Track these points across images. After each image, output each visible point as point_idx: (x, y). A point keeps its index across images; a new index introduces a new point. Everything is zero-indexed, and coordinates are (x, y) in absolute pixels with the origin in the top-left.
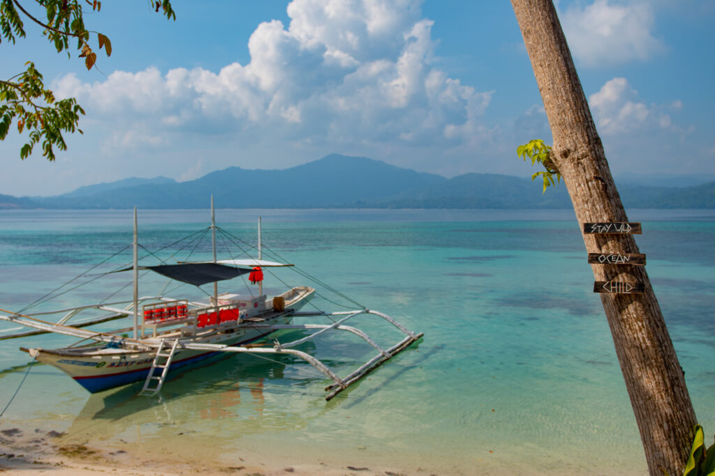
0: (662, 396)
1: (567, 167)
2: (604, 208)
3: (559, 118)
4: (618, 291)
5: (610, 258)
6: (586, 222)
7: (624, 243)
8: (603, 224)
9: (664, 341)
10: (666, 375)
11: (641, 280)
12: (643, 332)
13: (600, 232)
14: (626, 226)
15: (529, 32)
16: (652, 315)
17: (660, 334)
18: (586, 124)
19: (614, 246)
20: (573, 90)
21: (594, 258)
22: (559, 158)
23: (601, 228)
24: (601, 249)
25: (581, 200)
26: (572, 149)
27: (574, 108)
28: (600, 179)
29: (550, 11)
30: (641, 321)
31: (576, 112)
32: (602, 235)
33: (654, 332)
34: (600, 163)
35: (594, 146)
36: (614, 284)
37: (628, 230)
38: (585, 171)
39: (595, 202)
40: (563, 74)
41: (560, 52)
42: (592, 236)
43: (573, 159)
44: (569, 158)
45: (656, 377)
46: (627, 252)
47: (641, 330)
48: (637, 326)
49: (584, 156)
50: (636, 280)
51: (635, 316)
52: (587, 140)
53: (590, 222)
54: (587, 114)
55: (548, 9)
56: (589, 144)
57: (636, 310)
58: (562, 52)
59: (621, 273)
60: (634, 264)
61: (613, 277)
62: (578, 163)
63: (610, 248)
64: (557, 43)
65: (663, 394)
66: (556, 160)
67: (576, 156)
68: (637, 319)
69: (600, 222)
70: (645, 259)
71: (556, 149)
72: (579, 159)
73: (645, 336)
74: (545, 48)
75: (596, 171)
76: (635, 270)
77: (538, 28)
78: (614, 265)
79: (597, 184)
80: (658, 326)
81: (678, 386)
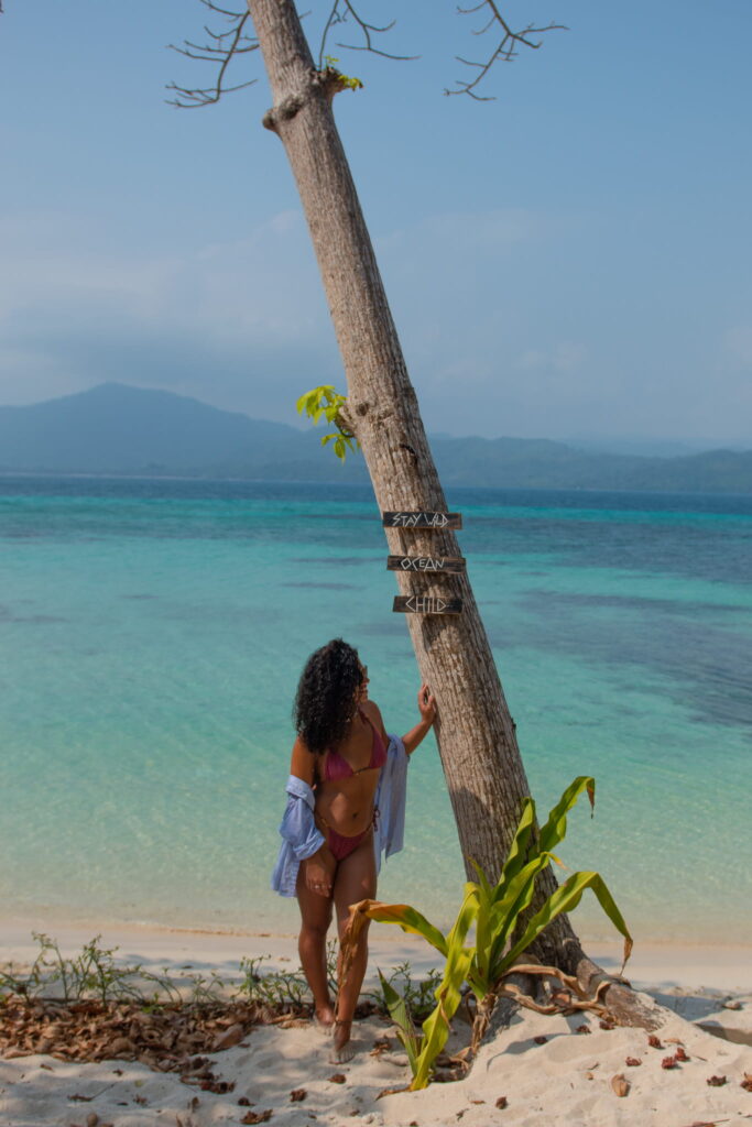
0: (480, 758)
1: (365, 430)
2: (413, 490)
3: (355, 356)
4: (426, 610)
5: (417, 563)
6: (387, 510)
7: (438, 542)
8: (409, 514)
9: (487, 682)
10: (487, 729)
11: (459, 595)
12: (459, 668)
13: (405, 525)
14: (440, 518)
15: (316, 224)
16: (472, 644)
17: (482, 671)
18: (393, 367)
19: (424, 546)
20: (376, 316)
21: (395, 563)
22: (355, 416)
23: (407, 520)
24: (406, 552)
25: (382, 478)
26: (372, 402)
27: (377, 342)
28: (408, 448)
29: (347, 194)
30: (457, 653)
31: (378, 348)
32: (409, 530)
33: (474, 669)
34: (410, 424)
35: (402, 400)
36: (420, 601)
37: (443, 524)
38: (388, 435)
39: (401, 482)
40: (362, 291)
41: (358, 258)
42: (395, 530)
43: (373, 418)
44: (368, 415)
45: (473, 731)
46: (441, 555)
47: (455, 666)
48: (450, 660)
49: (387, 414)
50: (452, 595)
51: (448, 645)
52: (392, 390)
53: (392, 510)
54: (395, 352)
55: (344, 192)
56: (396, 396)
57: (450, 637)
58: (361, 259)
59: (432, 585)
60: (450, 572)
61: (422, 592)
62: (379, 424)
63: (420, 550)
64: (355, 244)
65: (482, 755)
66: (351, 418)
67: (376, 413)
68: (452, 651)
69: (406, 510)
70: (464, 564)
71: (353, 403)
72: (380, 418)
73: (460, 674)
74: (338, 251)
75: (404, 437)
76: (451, 581)
77: (329, 219)
78: (423, 574)
79: (404, 456)
80: (479, 661)
81: (504, 743)
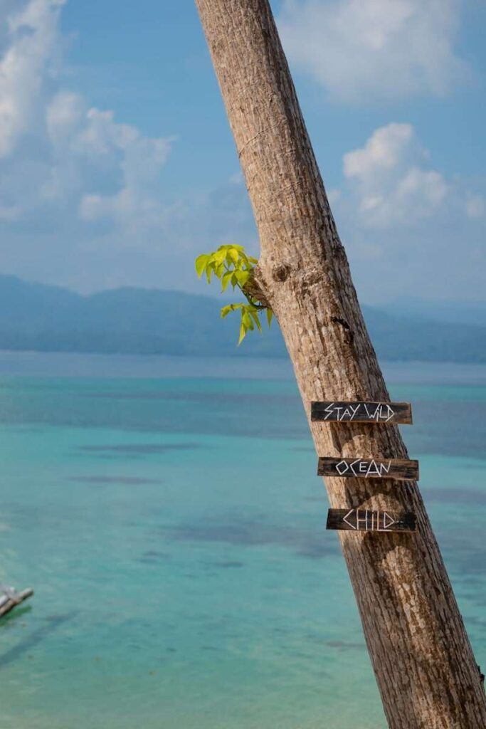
0: (443, 721)
1: (284, 298)
2: (348, 375)
3: (272, 207)
4: (370, 526)
5: (356, 467)
6: (314, 400)
7: (380, 440)
8: (344, 405)
9: (448, 619)
10: (452, 681)
11: (409, 507)
12: (413, 602)
13: (340, 419)
14: (385, 409)
15: (221, 45)
16: (428, 571)
17: (442, 607)
18: (320, 221)
19: (364, 445)
20: (298, 158)
21: (328, 467)
22: (270, 282)
23: (342, 412)
24: (340, 451)
25: (307, 359)
26: (294, 265)
27: (299, 191)
28: (341, 321)
29: (260, 8)
30: (409, 583)
31: (302, 198)
32: (344, 424)
33: (432, 603)
34: (342, 292)
35: (332, 262)
36: (362, 515)
37: (389, 417)
38: (315, 307)
39: (332, 364)
40: (280, 128)
41: (275, 86)
42: (325, 425)
43: (295, 284)
44: (287, 282)
45: (434, 685)
46: (386, 457)
47: (408, 599)
48: (401, 591)
49: (314, 279)
50: (401, 508)
51: (398, 573)
52: (320, 250)
53: (322, 400)
54: (322, 202)
55: (257, 6)
56: (324, 257)
57: (400, 562)
58: (279, 87)
59: (375, 493)
60: (398, 478)
61: (361, 502)
62: (304, 292)
63: (358, 449)
64: (271, 69)
65: (446, 717)
66: (265, 284)
67: (300, 278)
68: (403, 579)
69: (340, 400)
70: (416, 469)
71: (266, 266)
72: (304, 284)
73: (415, 610)
74: (250, 78)
75: (335, 309)
76: (399, 489)
77: (238, 39)
78: (363, 479)
79: (337, 331)
80: (437, 591)
81: (473, 701)
